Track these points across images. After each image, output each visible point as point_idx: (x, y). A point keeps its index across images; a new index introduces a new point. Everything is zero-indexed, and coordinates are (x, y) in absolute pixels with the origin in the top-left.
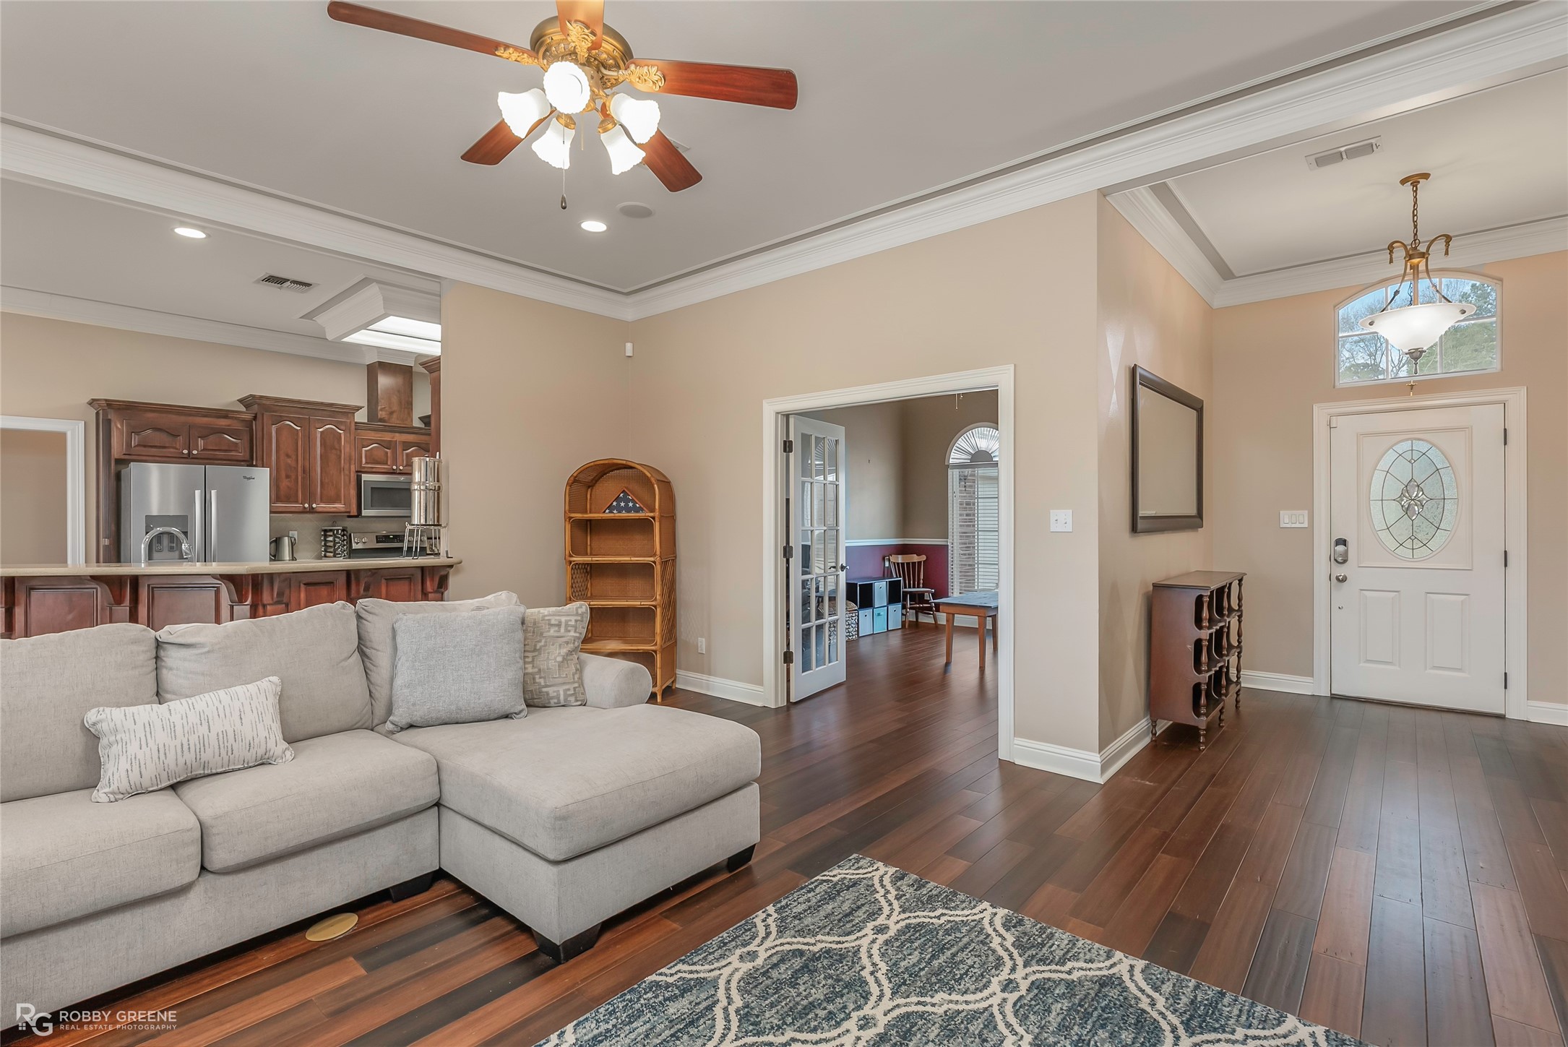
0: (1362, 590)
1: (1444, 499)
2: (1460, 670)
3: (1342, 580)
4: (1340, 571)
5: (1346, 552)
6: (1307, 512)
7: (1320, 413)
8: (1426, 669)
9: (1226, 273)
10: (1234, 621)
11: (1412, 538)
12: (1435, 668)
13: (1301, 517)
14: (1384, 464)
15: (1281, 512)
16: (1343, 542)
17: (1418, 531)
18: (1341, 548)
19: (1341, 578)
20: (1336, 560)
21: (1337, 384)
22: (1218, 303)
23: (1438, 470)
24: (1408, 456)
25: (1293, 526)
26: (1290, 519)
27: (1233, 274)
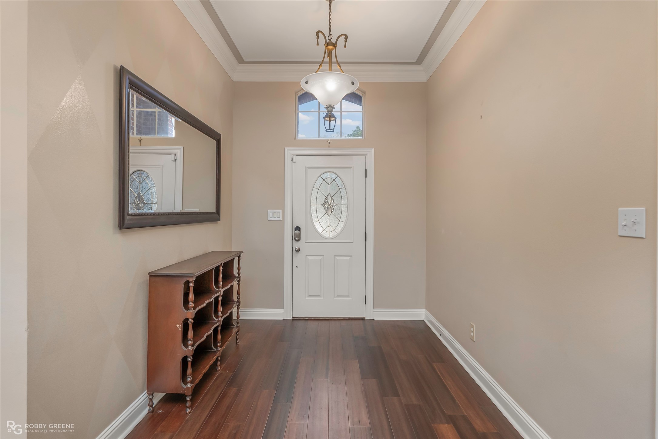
0: (307, 256)
1: (342, 205)
2: (348, 296)
3: (298, 251)
4: (297, 245)
5: (300, 234)
6: (281, 211)
7: (288, 152)
8: (334, 297)
9: (240, 60)
10: (235, 283)
11: (329, 226)
12: (338, 296)
13: (279, 214)
14: (317, 185)
15: (268, 211)
16: (298, 229)
17: (331, 222)
18: (297, 232)
19: (297, 249)
20: (295, 239)
21: (297, 138)
22: (236, 78)
23: (340, 189)
24: (327, 181)
25: (275, 219)
26: (273, 215)
27: (243, 60)
